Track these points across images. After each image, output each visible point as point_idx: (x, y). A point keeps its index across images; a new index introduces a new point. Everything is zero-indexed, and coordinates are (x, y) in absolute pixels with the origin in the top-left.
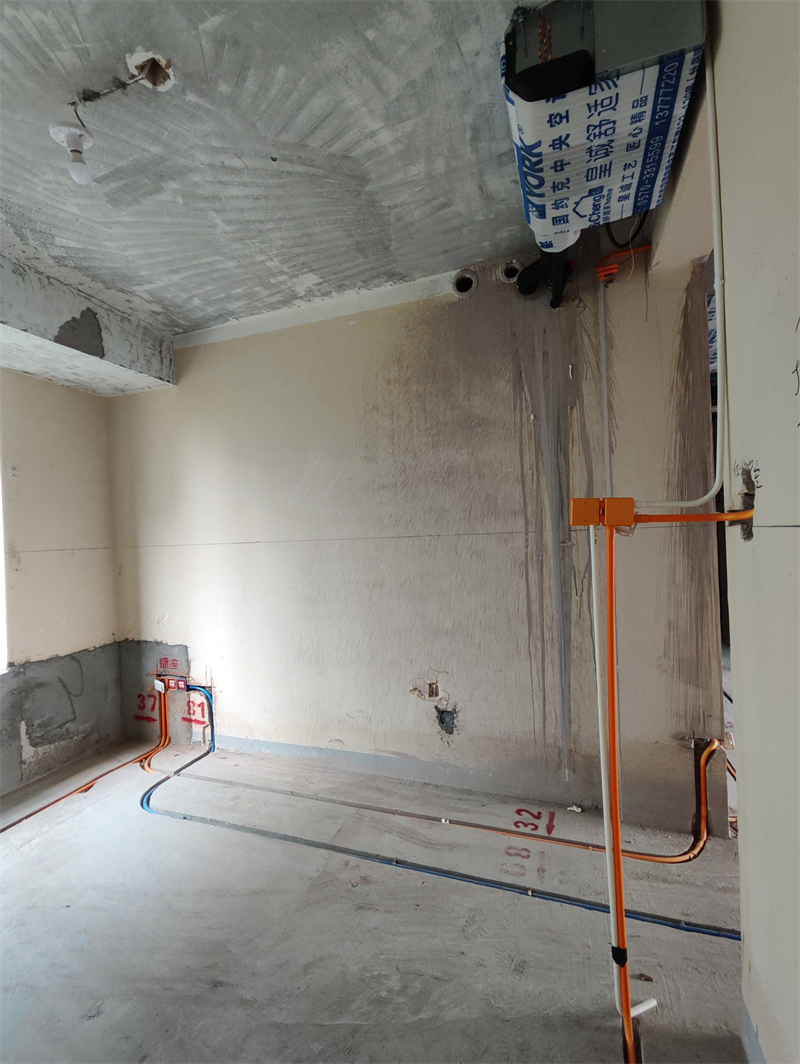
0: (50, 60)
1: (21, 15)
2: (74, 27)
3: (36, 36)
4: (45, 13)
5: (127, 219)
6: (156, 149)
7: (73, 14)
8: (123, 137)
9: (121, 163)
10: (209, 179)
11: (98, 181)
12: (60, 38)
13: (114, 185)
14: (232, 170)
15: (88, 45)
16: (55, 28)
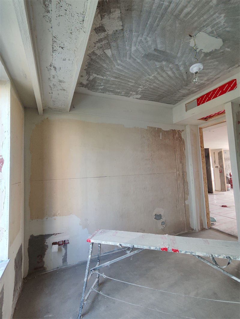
0: (207, 27)
1: (222, 18)
2: (221, 29)
3: (215, 22)
4: (224, 22)
5: (139, 61)
6: (179, 55)
7: (225, 28)
8: (181, 48)
9: (168, 51)
10: (171, 67)
11: (155, 49)
12: (216, 27)
13: (156, 53)
14: (178, 69)
15: (215, 33)
16: (220, 25)
